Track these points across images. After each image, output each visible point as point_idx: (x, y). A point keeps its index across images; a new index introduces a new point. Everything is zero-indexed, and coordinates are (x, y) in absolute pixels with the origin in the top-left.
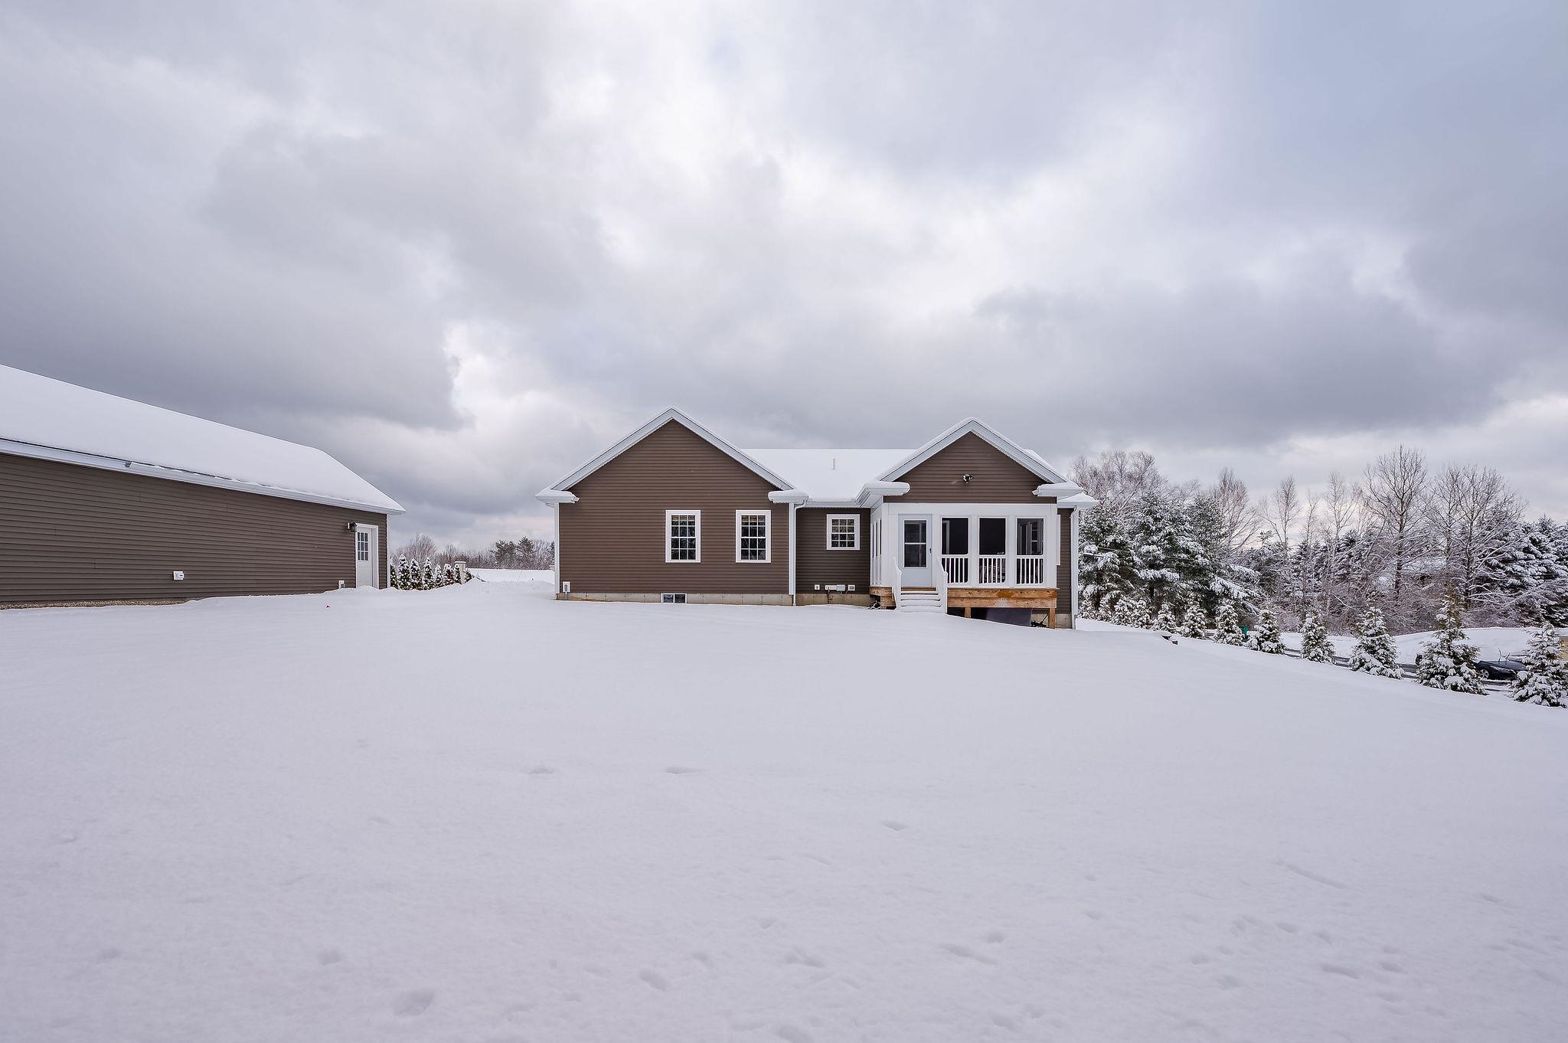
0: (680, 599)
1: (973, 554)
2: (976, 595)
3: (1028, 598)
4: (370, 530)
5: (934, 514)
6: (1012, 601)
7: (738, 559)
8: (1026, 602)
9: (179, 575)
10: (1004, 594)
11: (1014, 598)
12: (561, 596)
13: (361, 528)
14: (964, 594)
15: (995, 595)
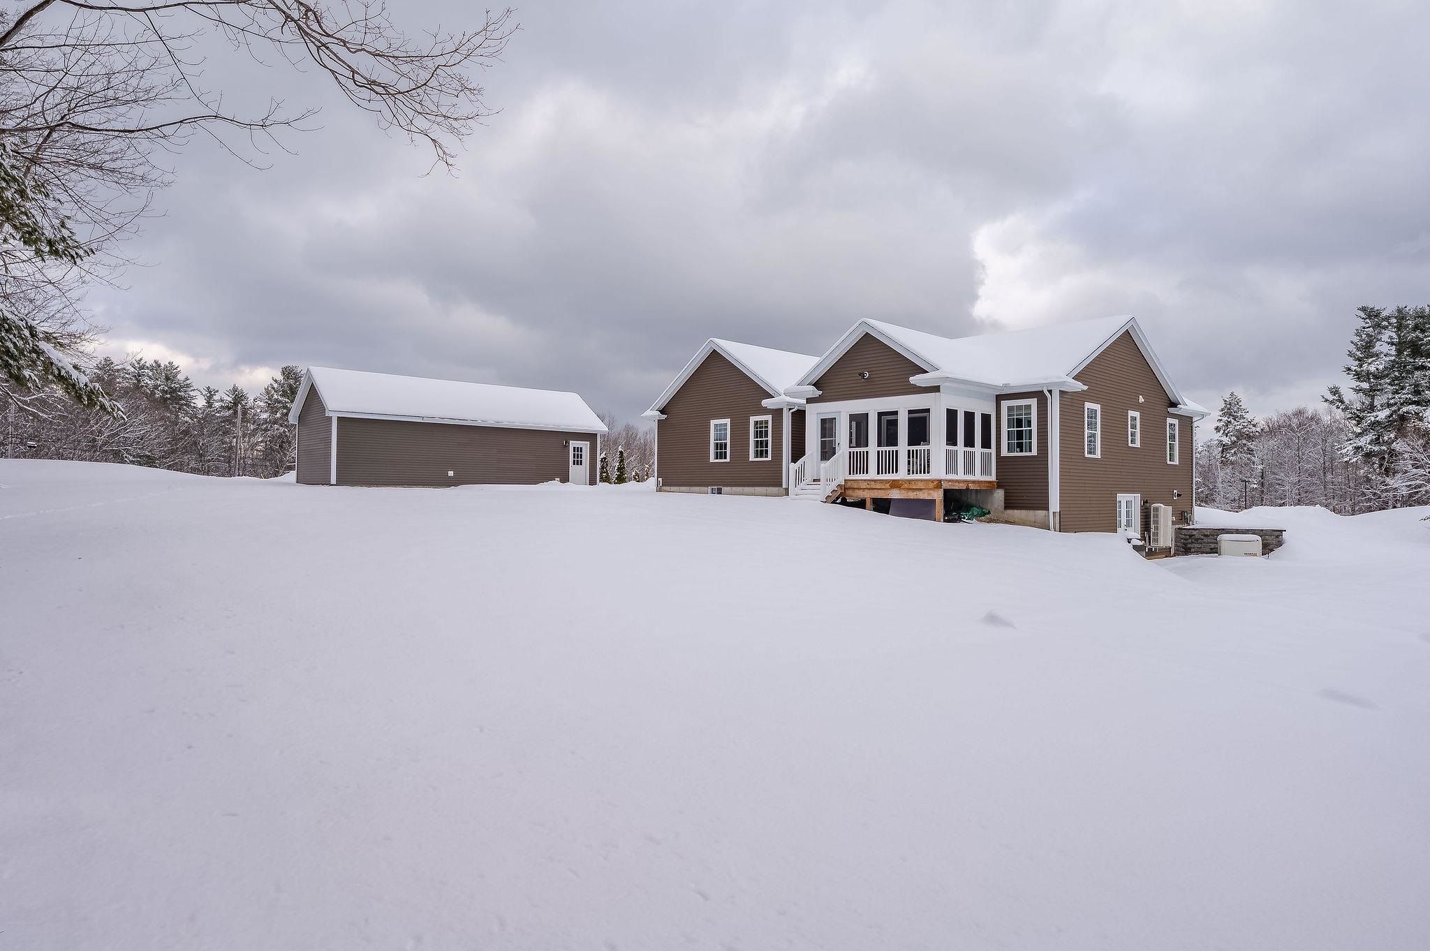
0: (720, 492)
1: (873, 448)
2: (873, 485)
3: (916, 489)
4: (585, 445)
5: (842, 410)
6: (903, 491)
7: (752, 458)
8: (915, 493)
9: (451, 473)
10: (895, 484)
11: (905, 489)
12: (659, 490)
13: (573, 444)
14: (864, 485)
15: (888, 486)
